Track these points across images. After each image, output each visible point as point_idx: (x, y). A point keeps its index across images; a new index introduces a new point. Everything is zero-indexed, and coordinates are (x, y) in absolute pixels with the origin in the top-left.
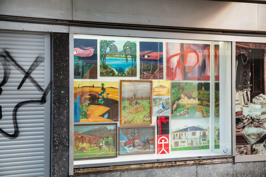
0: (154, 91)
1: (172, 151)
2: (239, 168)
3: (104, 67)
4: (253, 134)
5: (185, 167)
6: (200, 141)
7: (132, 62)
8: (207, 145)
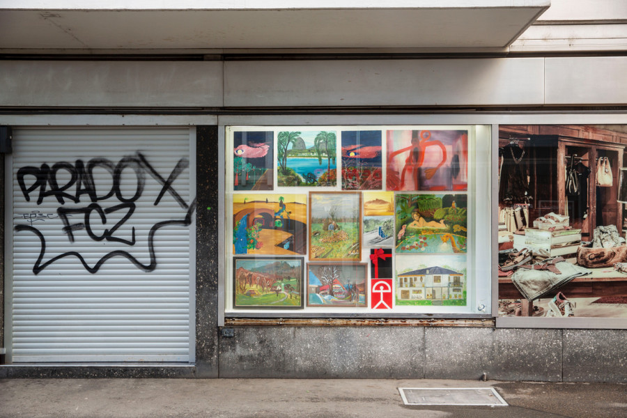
0: (366, 209)
1: (396, 304)
2: (504, 337)
3: (284, 171)
4: (532, 281)
5: (404, 329)
6: (449, 292)
7: (329, 163)
8: (462, 298)
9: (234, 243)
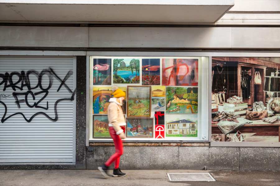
0: (153, 94)
1: (166, 136)
2: (214, 151)
3: (116, 76)
4: (227, 126)
5: (169, 147)
6: (190, 131)
7: (136, 73)
8: (195, 133)
9: (93, 109)
